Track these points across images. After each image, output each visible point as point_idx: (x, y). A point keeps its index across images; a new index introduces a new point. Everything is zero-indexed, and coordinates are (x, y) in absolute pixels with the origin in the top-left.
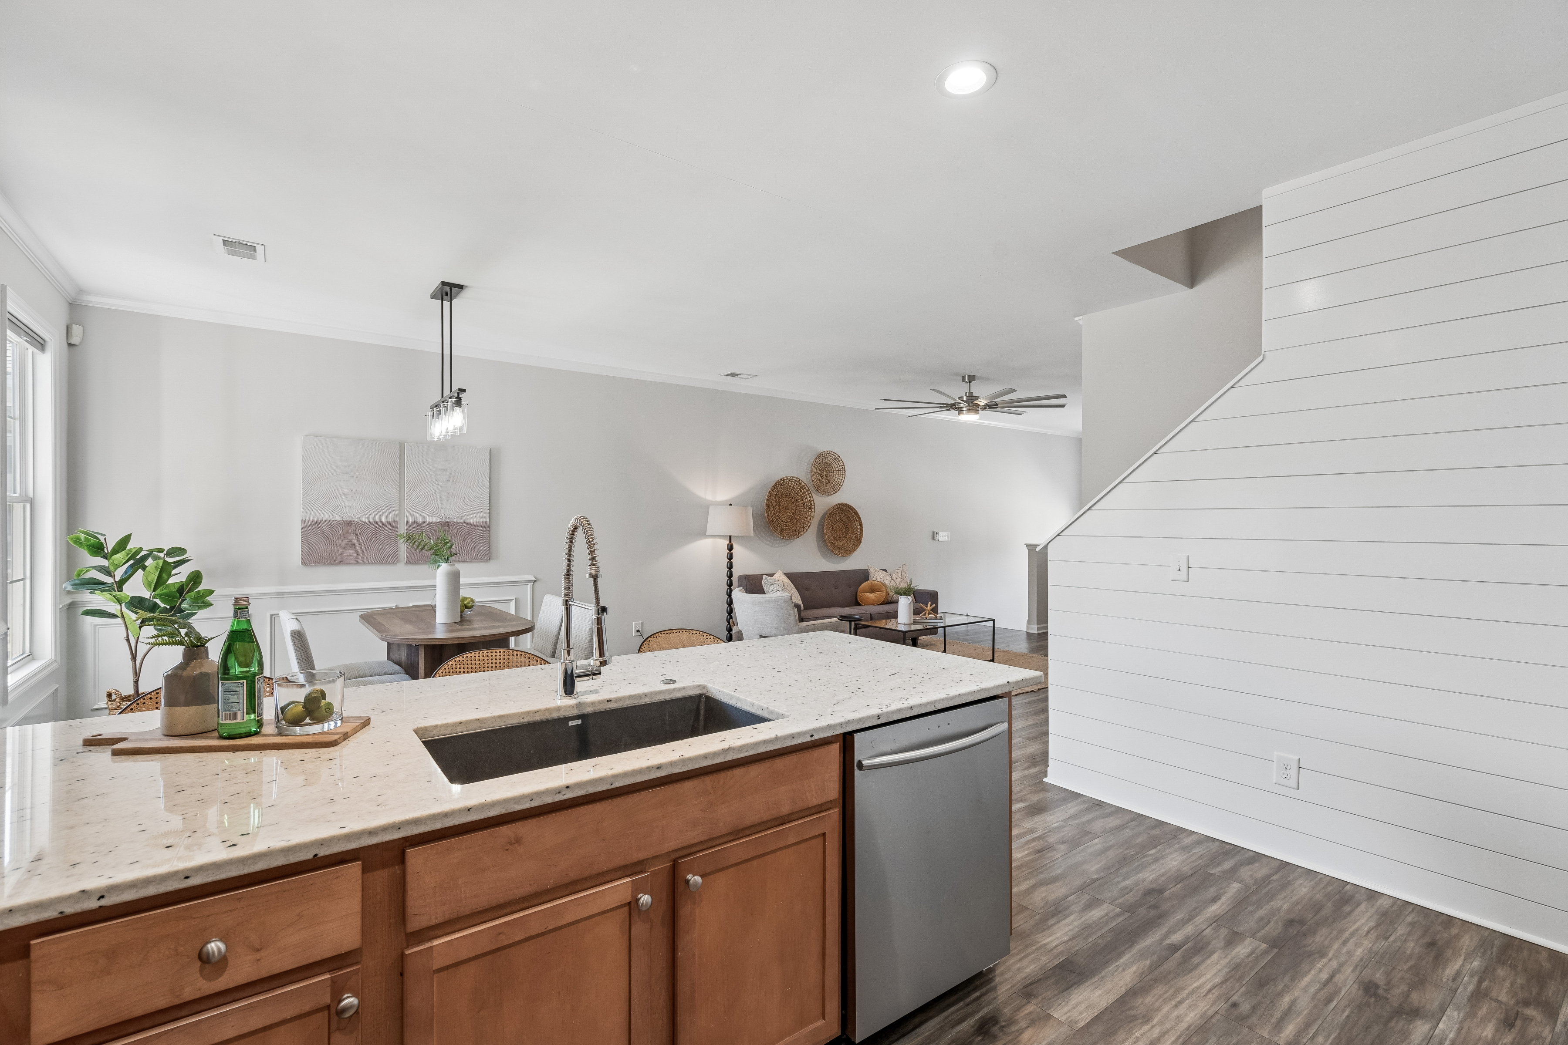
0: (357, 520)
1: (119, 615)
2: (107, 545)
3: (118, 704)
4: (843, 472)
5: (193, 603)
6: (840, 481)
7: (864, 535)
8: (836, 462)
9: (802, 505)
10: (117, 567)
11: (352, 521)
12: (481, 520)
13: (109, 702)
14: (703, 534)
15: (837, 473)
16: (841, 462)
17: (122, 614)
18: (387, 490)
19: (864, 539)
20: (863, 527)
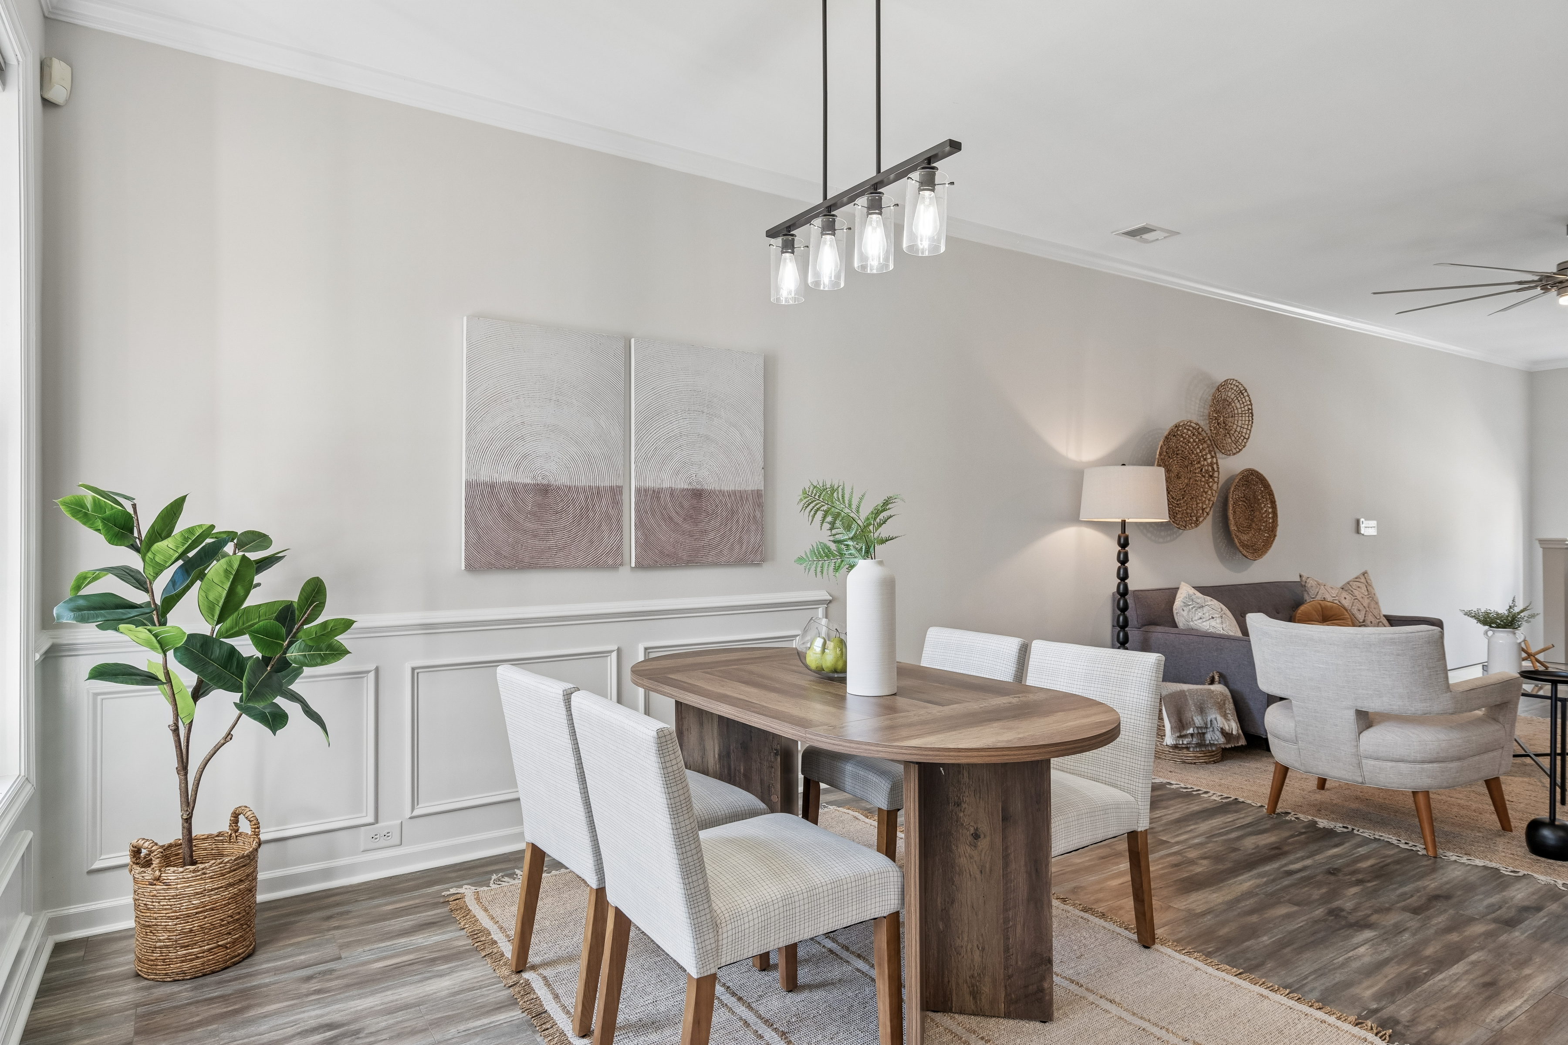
0: (558, 483)
1: (162, 677)
2: (138, 520)
3: (157, 873)
4: (1249, 416)
5: (310, 648)
6: (1245, 431)
7: (1279, 523)
8: (1239, 399)
9: (1199, 470)
10: (159, 569)
11: (549, 485)
12: (751, 487)
13: (134, 866)
14: (1074, 518)
15: (1240, 418)
16: (1247, 398)
17: (167, 674)
18: (604, 427)
19: (1279, 531)
20: (1278, 509)
